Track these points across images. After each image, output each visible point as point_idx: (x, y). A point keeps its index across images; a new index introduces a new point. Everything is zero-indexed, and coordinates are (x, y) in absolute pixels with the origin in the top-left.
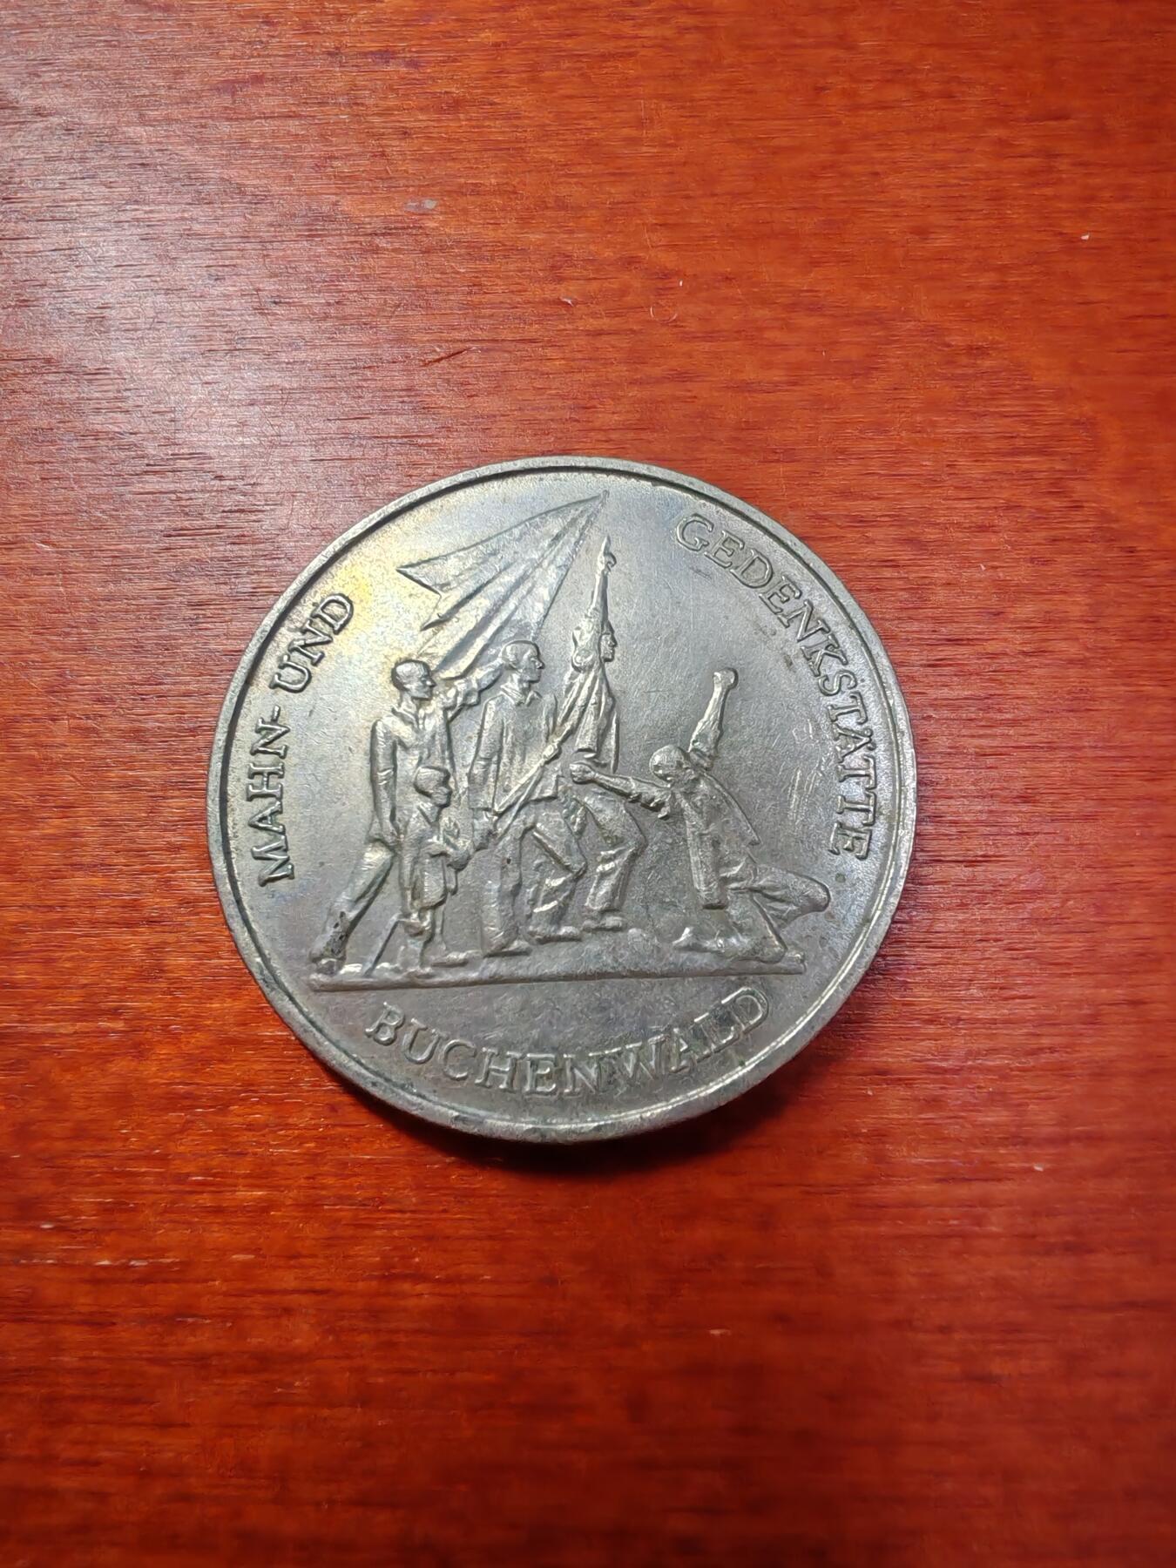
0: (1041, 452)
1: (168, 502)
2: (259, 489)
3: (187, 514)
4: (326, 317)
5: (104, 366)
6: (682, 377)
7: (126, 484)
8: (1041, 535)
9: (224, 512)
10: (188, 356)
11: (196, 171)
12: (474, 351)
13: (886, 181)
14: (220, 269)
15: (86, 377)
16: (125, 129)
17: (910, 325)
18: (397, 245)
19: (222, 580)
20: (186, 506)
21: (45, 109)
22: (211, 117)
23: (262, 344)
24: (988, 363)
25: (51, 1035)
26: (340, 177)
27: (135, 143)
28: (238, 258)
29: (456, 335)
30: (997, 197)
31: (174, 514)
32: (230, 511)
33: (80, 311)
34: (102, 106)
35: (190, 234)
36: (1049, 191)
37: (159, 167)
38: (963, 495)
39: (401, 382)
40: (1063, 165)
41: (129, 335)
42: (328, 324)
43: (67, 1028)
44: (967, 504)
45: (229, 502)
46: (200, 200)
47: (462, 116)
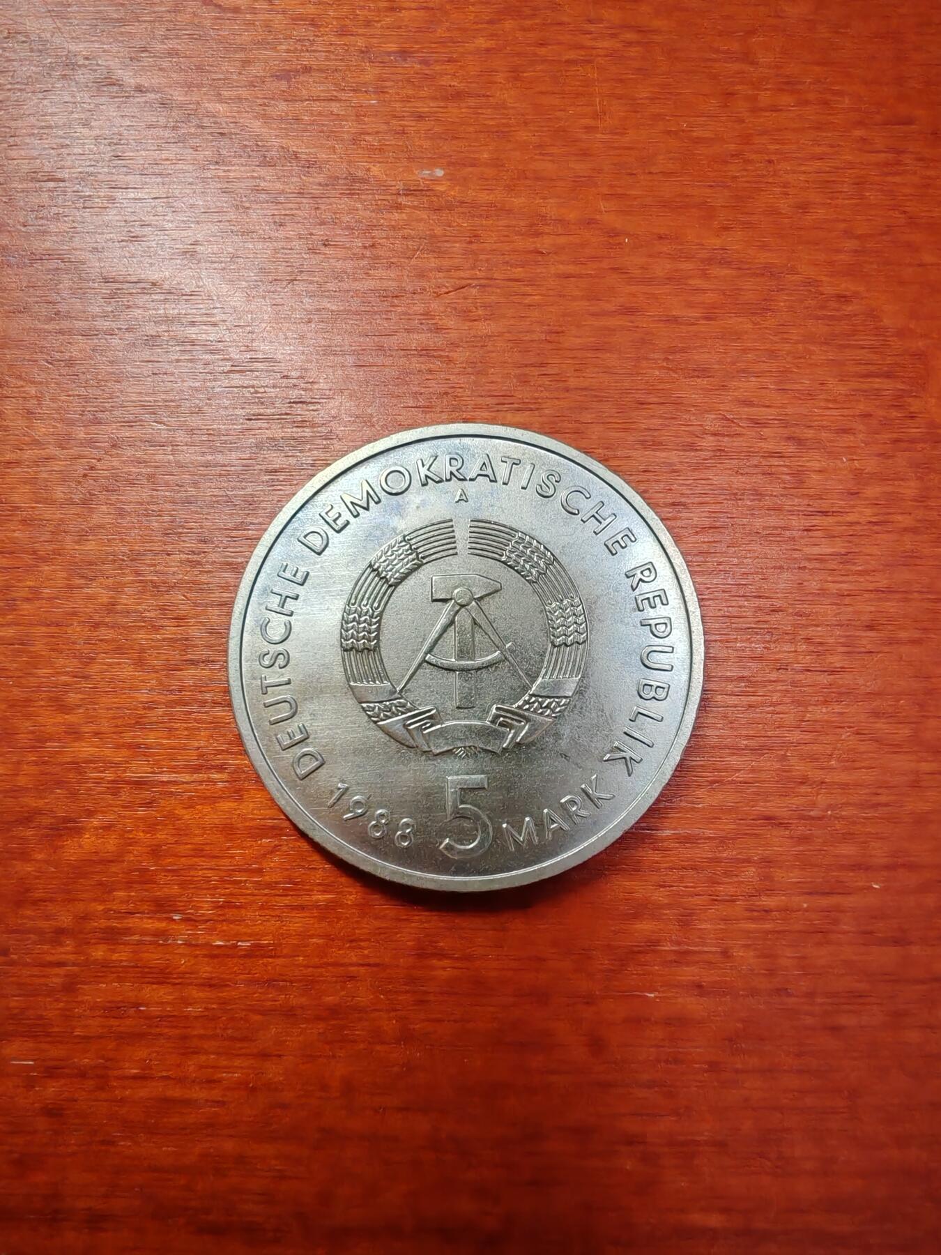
0: (888, 375)
1: (248, 395)
2: (316, 386)
3: (262, 403)
4: (363, 257)
5: (197, 289)
6: (628, 311)
7: (215, 380)
8: (887, 436)
9: (290, 403)
10: (260, 283)
11: (262, 141)
12: (474, 287)
13: (779, 167)
14: (282, 217)
15: (184, 297)
16: (207, 105)
17: (795, 277)
18: (416, 203)
19: (290, 454)
20: (262, 398)
21: (144, 87)
22: (273, 99)
23: (315, 277)
24: (850, 308)
25: (175, 783)
26: (371, 149)
27: (214, 116)
28: (296, 209)
29: (462, 274)
30: (860, 183)
31: (253, 403)
32: (294, 402)
33: (177, 246)
34: (189, 86)
35: (257, 190)
36: (897, 179)
37: (234, 137)
38: (831, 406)
39: (419, 308)
40: (907, 159)
41: (215, 265)
42: (364, 263)
43: (186, 777)
44: (835, 412)
45: (294, 394)
46: (265, 163)
47: (463, 105)
